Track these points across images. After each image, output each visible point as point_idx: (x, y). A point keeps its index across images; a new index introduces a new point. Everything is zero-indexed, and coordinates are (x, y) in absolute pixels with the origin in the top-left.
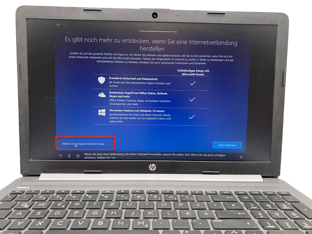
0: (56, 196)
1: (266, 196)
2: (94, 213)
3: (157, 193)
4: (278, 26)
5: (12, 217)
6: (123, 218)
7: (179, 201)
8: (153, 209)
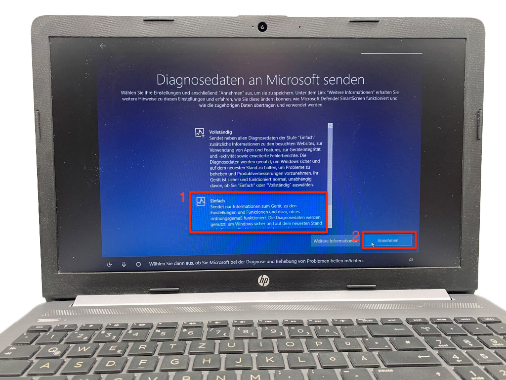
0: (105, 334)
1: (461, 325)
2: (174, 362)
3: (275, 324)
4: (468, 39)
5: (34, 373)
6: (223, 369)
7: (315, 337)
8: (272, 352)
